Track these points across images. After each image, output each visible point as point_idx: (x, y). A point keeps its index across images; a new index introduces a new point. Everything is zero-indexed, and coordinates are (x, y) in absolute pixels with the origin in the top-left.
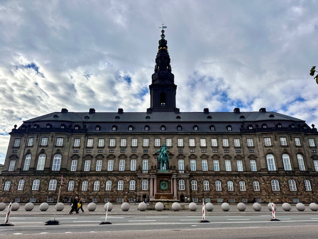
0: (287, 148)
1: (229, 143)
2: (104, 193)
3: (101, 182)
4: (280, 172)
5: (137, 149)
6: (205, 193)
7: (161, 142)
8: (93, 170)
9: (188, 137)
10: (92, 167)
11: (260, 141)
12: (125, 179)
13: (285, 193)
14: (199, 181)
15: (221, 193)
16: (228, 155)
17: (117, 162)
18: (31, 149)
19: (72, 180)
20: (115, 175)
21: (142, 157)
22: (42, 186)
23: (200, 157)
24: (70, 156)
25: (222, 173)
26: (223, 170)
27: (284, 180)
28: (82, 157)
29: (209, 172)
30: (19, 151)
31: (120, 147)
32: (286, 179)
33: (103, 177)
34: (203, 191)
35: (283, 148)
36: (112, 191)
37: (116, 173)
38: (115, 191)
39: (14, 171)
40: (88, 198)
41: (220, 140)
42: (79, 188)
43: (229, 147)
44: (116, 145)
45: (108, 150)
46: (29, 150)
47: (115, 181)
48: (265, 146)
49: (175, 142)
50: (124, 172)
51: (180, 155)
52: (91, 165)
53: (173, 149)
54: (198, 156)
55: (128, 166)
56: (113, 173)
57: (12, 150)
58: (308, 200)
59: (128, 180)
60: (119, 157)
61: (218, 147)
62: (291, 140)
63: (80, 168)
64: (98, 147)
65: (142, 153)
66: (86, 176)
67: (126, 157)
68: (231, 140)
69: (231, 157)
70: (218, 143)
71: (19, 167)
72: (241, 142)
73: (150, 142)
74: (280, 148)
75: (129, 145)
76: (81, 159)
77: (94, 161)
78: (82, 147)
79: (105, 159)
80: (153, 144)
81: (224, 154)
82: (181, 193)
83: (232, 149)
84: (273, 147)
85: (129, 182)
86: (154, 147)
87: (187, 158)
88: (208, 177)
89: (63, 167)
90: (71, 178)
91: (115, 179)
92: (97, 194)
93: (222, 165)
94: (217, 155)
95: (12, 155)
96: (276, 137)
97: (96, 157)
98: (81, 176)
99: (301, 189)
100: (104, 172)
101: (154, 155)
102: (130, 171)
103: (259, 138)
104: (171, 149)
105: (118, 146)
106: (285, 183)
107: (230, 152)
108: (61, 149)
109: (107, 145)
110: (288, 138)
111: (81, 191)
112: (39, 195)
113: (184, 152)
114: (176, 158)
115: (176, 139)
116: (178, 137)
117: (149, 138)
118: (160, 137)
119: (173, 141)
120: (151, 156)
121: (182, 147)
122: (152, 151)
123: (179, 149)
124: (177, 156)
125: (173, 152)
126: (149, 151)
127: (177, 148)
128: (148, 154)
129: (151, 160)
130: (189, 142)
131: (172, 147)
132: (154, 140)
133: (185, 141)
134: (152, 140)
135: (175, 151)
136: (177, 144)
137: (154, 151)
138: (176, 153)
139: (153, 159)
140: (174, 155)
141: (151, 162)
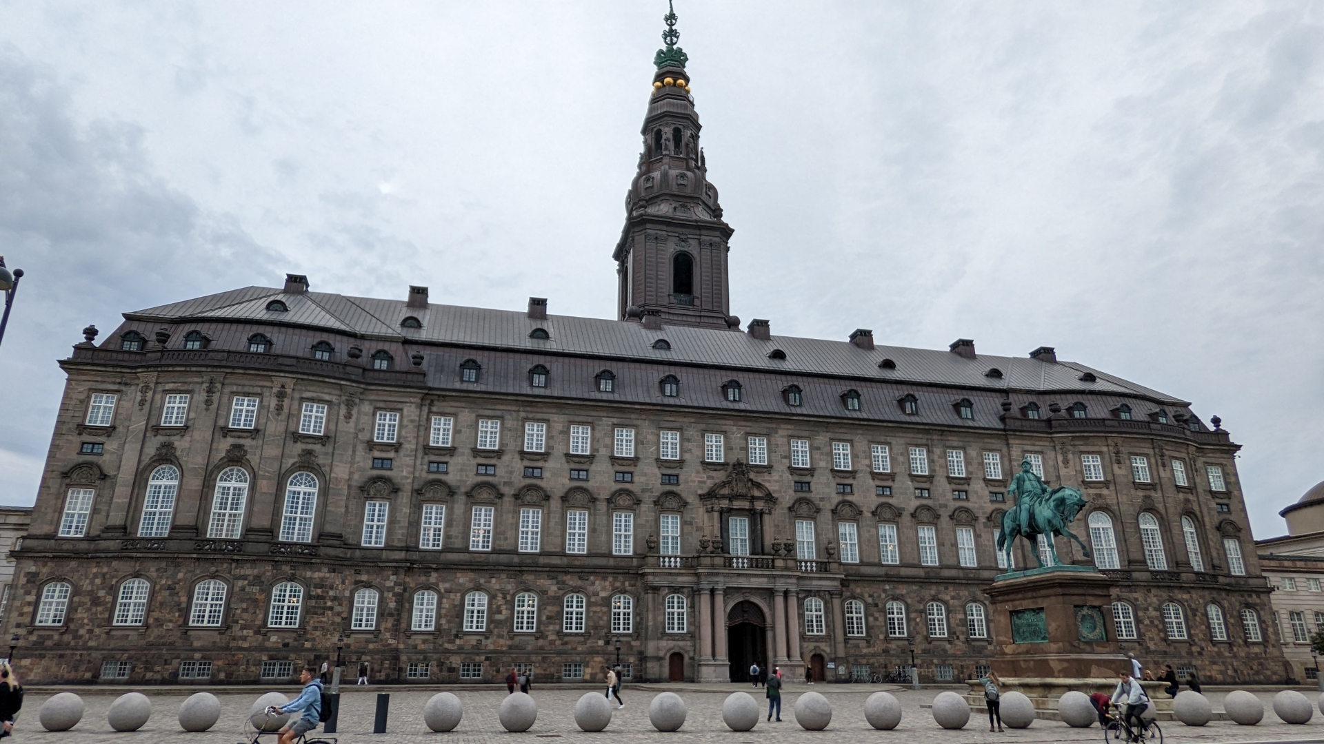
0: (1153, 494)
1: (968, 463)
2: (504, 643)
3: (492, 597)
4: (1135, 575)
5: (636, 471)
6: (893, 645)
7: (728, 448)
8: (458, 544)
9: (829, 435)
10: (455, 531)
11: (1066, 462)
12: (591, 589)
13: (1152, 647)
14: (870, 600)
15: (948, 646)
16: (967, 510)
17: (556, 517)
18: (180, 444)
19: (368, 585)
20: (554, 572)
21: (656, 503)
22: (238, 607)
23: (874, 513)
24: (354, 484)
25: (946, 573)
26: (952, 562)
27: (1150, 605)
28: (408, 488)
29: (904, 572)
30: (111, 445)
31: (567, 455)
32: (1155, 600)
33: (503, 576)
34: (887, 639)
35: (1141, 493)
36: (540, 635)
37: (555, 561)
38: (552, 637)
39: (89, 538)
40: (441, 664)
41: (937, 451)
42: (398, 622)
43: (967, 480)
44: (548, 446)
45: (518, 465)
46: (168, 446)
47: (551, 593)
48: (1083, 482)
49: (782, 450)
50: (589, 561)
51: (799, 501)
52: (449, 524)
53: (775, 476)
54: (864, 509)
55: (603, 538)
56: (542, 560)
57: (76, 440)
58: (1221, 672)
59: (603, 594)
60: (564, 499)
61: (930, 478)
62: (1164, 465)
63: (400, 533)
64: (476, 452)
65: (658, 487)
66: (427, 570)
67: (594, 500)
68: (973, 453)
69: (976, 519)
70: (931, 461)
71: (116, 519)
72: (1007, 463)
73: (688, 445)
74: (1133, 491)
75: (603, 452)
76: (404, 499)
77: (459, 507)
78: (409, 446)
79: (508, 502)
80: (697, 452)
81: (954, 505)
82: (812, 645)
83: (977, 486)
84: (1112, 487)
85: (607, 602)
86: (703, 463)
87: (826, 516)
88: (902, 590)
89: (329, 528)
90: (364, 578)
91: (553, 588)
92: (477, 648)
93: (948, 546)
94: (928, 508)
95: (79, 466)
96: (1117, 453)
97: (469, 495)
98: (409, 570)
99: (1199, 633)
100: (503, 558)
101: (701, 497)
102: (610, 555)
103: (1065, 454)
104: (766, 476)
105: (559, 450)
106: (1153, 613)
107: (973, 498)
108: (317, 447)
109: (512, 446)
110: (1153, 460)
111: (409, 634)
112: (227, 648)
113: (814, 492)
114: (786, 511)
115: (785, 440)
116: (790, 432)
117: (680, 429)
118: (724, 428)
119: (773, 448)
120: (691, 499)
121: (807, 469)
122: (697, 479)
123: (797, 478)
124: (788, 505)
125: (776, 488)
126: (682, 478)
127: (787, 474)
128: (679, 492)
129: (693, 518)
130: (830, 454)
131: (769, 468)
132: (700, 438)
133: (818, 448)
134: (692, 435)
135: (780, 484)
136: (788, 457)
137: (704, 482)
138: (785, 492)
139: (701, 511)
140: (780, 500)
141: (691, 524)
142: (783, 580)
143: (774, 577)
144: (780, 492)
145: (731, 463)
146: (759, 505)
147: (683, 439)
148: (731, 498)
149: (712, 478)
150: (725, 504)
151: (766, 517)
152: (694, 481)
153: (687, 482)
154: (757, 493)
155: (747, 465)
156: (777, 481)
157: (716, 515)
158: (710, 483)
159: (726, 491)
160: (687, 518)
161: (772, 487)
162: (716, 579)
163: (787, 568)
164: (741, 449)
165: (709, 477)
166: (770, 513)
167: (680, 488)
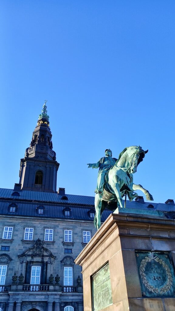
7: (35, 234)
9: (81, 228)
49: (60, 234)
51: (66, 257)
53: (56, 246)
73: (16, 233)
86: (23, 241)
101: (19, 256)
104: (52, 246)
113: (73, 254)
114: (60, 263)
115: (62, 230)
116: (64, 227)
117: (14, 226)
118: (34, 225)
119: (56, 233)
120: (13, 258)
121: (71, 243)
122: (18, 248)
123: (66, 247)
124: (61, 260)
125: (56, 252)
126: (11, 248)
127: (61, 245)
128: (9, 254)
129: (14, 267)
130: (82, 236)
131: (53, 242)
132: (23, 230)
133: (76, 234)
134: (19, 228)
135: (58, 250)
136: (63, 238)
137: (22, 250)
138: (59, 254)
139: (18, 263)
140: (57, 257)
141: (12, 269)
142: (52, 297)
143: (48, 295)
144: (58, 254)
145: (36, 241)
146: (46, 259)
147: (14, 230)
148: (33, 256)
149: (26, 247)
150: (29, 259)
151: (49, 265)
152: (17, 249)
153: (13, 249)
154: (45, 254)
155: (43, 241)
156: (56, 249)
157: (24, 264)
158: (24, 250)
159: (30, 253)
160: (11, 267)
161: (53, 251)
162: (17, 297)
163: (55, 290)
164: (41, 234)
165: (24, 247)
166: (51, 263)
167: (9, 252)
